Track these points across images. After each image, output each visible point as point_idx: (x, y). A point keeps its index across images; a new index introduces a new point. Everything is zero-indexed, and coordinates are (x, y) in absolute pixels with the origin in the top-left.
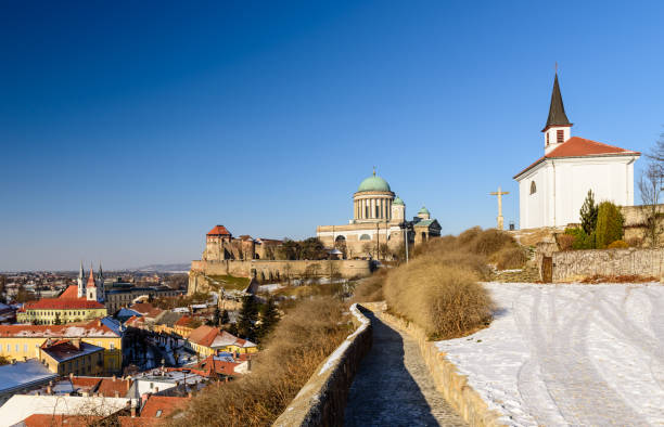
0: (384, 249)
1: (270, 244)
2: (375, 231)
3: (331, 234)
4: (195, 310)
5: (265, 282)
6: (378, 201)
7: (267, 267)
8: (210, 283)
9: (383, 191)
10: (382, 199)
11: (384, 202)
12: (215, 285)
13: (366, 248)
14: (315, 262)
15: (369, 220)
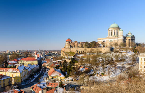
0: (116, 44)
1: (82, 43)
2: (114, 39)
3: (101, 40)
4: (58, 62)
5: (80, 54)
6: (115, 31)
7: (81, 50)
8: (65, 54)
9: (117, 27)
10: (116, 30)
11: (117, 31)
12: (67, 55)
13: (111, 44)
14: (93, 48)
15: (112, 36)
